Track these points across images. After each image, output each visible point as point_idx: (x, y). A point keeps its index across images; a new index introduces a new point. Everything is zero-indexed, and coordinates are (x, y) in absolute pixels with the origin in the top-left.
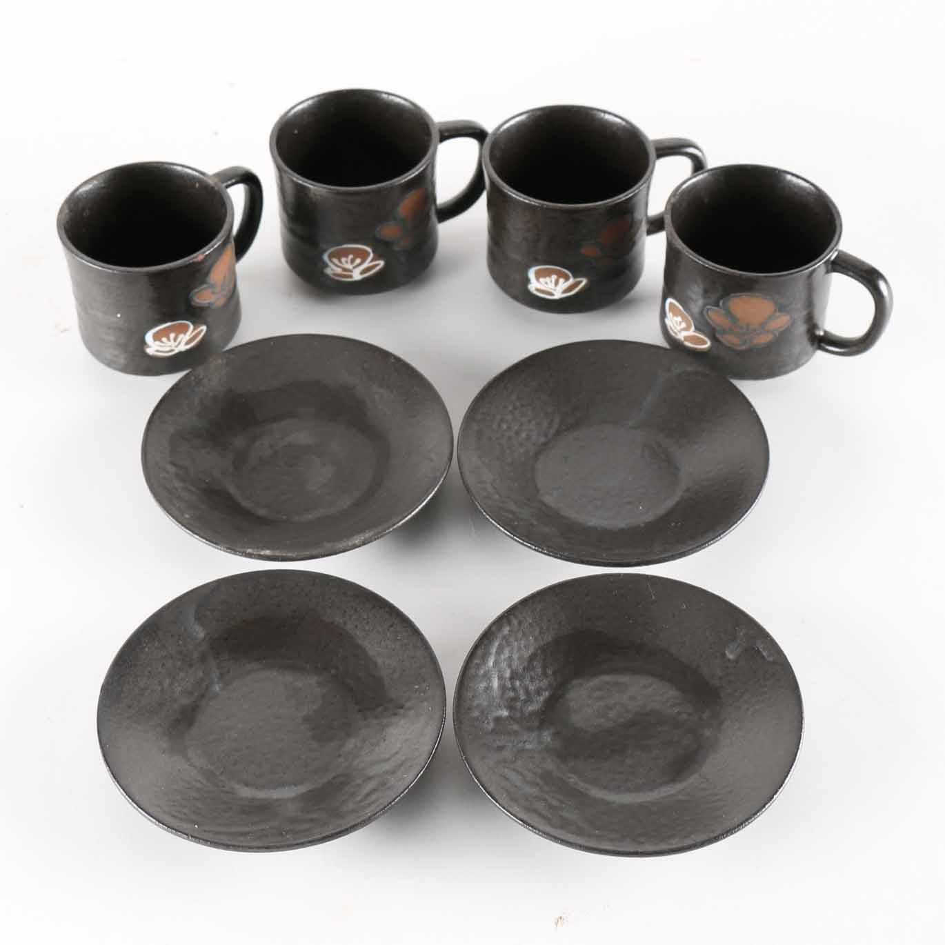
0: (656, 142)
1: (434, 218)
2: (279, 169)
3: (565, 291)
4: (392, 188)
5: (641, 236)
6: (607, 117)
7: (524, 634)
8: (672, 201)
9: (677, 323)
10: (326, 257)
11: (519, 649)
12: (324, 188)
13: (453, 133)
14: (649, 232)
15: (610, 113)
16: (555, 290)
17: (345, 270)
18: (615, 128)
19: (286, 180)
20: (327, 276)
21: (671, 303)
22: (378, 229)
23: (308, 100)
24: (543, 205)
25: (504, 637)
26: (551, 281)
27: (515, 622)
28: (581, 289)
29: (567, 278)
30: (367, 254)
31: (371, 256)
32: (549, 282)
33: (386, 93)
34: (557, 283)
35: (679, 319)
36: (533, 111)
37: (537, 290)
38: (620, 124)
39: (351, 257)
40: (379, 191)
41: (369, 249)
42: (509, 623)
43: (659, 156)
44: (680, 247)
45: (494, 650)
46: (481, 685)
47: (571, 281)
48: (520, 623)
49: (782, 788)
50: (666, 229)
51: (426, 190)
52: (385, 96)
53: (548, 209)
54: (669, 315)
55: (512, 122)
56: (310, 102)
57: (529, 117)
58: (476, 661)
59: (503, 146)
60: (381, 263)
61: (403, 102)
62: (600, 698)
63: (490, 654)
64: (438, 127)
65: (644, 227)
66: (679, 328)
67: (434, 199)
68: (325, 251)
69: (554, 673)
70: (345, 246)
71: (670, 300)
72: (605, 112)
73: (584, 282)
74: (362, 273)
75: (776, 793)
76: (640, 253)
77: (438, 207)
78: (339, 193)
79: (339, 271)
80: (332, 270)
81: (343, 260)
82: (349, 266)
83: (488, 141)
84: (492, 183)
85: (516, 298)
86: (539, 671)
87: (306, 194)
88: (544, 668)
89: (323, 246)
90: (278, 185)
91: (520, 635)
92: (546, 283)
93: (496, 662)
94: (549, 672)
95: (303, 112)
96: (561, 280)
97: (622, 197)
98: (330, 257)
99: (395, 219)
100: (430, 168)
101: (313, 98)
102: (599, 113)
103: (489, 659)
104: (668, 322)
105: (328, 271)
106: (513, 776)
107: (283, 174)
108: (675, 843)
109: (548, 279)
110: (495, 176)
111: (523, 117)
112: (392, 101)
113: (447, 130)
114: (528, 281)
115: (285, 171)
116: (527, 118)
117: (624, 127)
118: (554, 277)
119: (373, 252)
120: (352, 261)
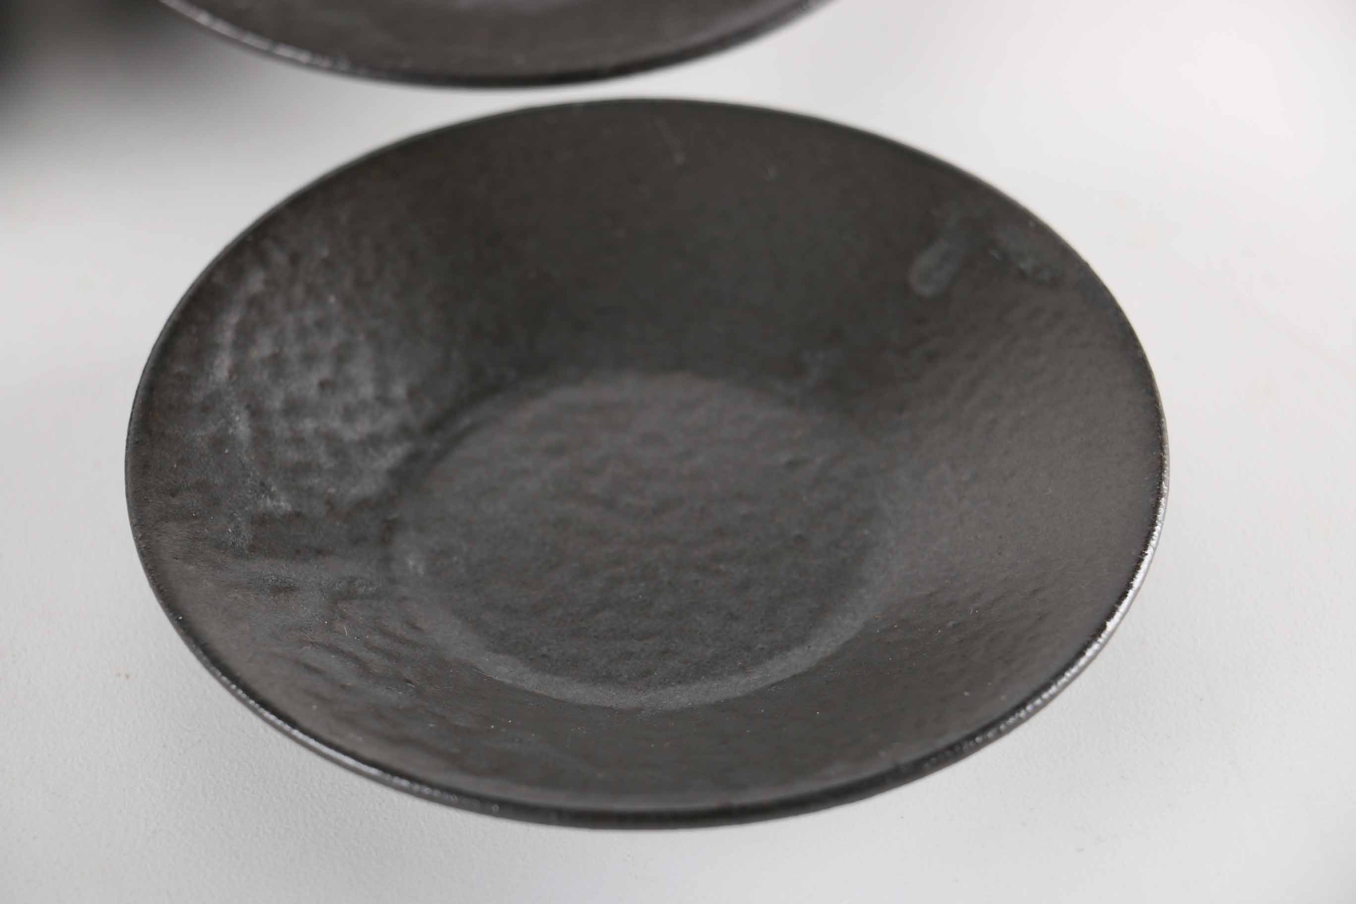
7: (310, 290)
11: (302, 332)
25: (254, 302)
27: (279, 258)
42: (263, 260)
45: (227, 336)
46: (200, 433)
48: (294, 259)
49: (1126, 602)
58: (180, 368)
62: (557, 451)
63: (216, 346)
69: (412, 394)
75: (1110, 615)
86: (368, 391)
88: (383, 380)
91: (298, 291)
93: (237, 370)
94: (399, 390)
103: (217, 362)
106: (332, 663)
108: (838, 775)
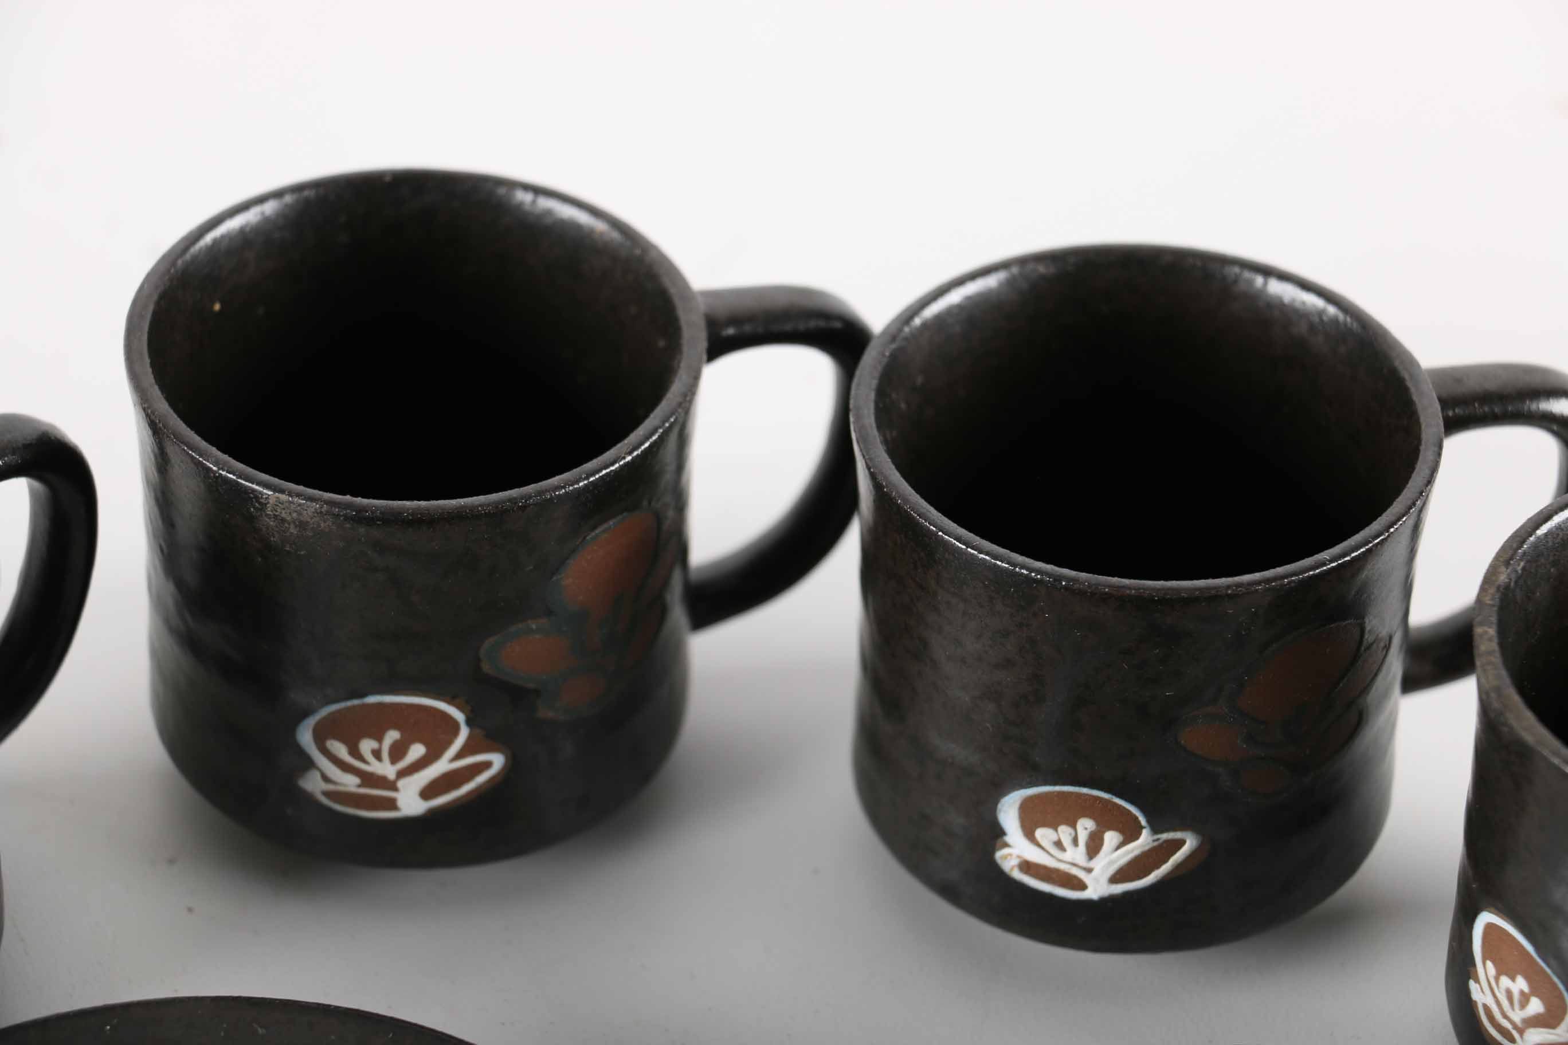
0: (1446, 377)
1: (678, 614)
2: (155, 427)
3: (1119, 876)
4: (546, 505)
5: (1386, 694)
6: (1276, 288)
8: (1503, 578)
9: (1509, 994)
10: (305, 737)
12: (311, 499)
13: (748, 328)
14: (1412, 683)
15: (1284, 277)
16: (1089, 870)
17: (369, 779)
18: (1303, 328)
19: (179, 468)
20: (309, 799)
21: (1490, 928)
22: (487, 644)
23: (261, 200)
24: (1058, 578)
26: (1075, 842)
28: (1178, 867)
29: (1130, 834)
30: (454, 728)
31: (464, 733)
32: (1067, 842)
33: (527, 187)
34: (1094, 847)
35: (1520, 984)
36: (1023, 261)
37: (1027, 866)
38: (1321, 313)
39: (392, 736)
40: (498, 515)
41: (458, 715)
43: (1454, 425)
44: (1529, 738)
47: (1145, 840)
50: (1479, 670)
51: (659, 518)
52: (524, 198)
53: (1073, 591)
54: (1485, 969)
55: (955, 297)
56: (270, 208)
57: (1010, 282)
59: (920, 380)
60: (497, 761)
61: (583, 218)
64: (702, 306)
65: (1395, 666)
66: (1517, 1016)
67: (683, 551)
68: (306, 713)
70: (372, 699)
71: (1485, 918)
72: (1267, 272)
73: (1190, 843)
74: (427, 793)
76: (1383, 750)
77: (693, 576)
78: (361, 518)
79: (350, 782)
80: (326, 779)
81: (367, 746)
82: (387, 769)
83: (870, 362)
84: (883, 497)
85: (949, 892)
87: (251, 519)
89: (297, 696)
90: (148, 481)
92: (1059, 844)
95: (244, 239)
96: (1111, 838)
97: (1327, 558)
98: (320, 738)
99: (549, 613)
100: (673, 438)
101: (278, 194)
102: (1247, 274)
104: (1479, 994)
105: (312, 784)
107: (171, 450)
109: (1064, 832)
110: (895, 478)
111: (991, 282)
112: (549, 212)
113: (734, 320)
114: (997, 833)
115: (181, 440)
116: (1001, 285)
117: (1335, 321)
118: (1085, 826)
119: (469, 722)
120: (397, 752)
